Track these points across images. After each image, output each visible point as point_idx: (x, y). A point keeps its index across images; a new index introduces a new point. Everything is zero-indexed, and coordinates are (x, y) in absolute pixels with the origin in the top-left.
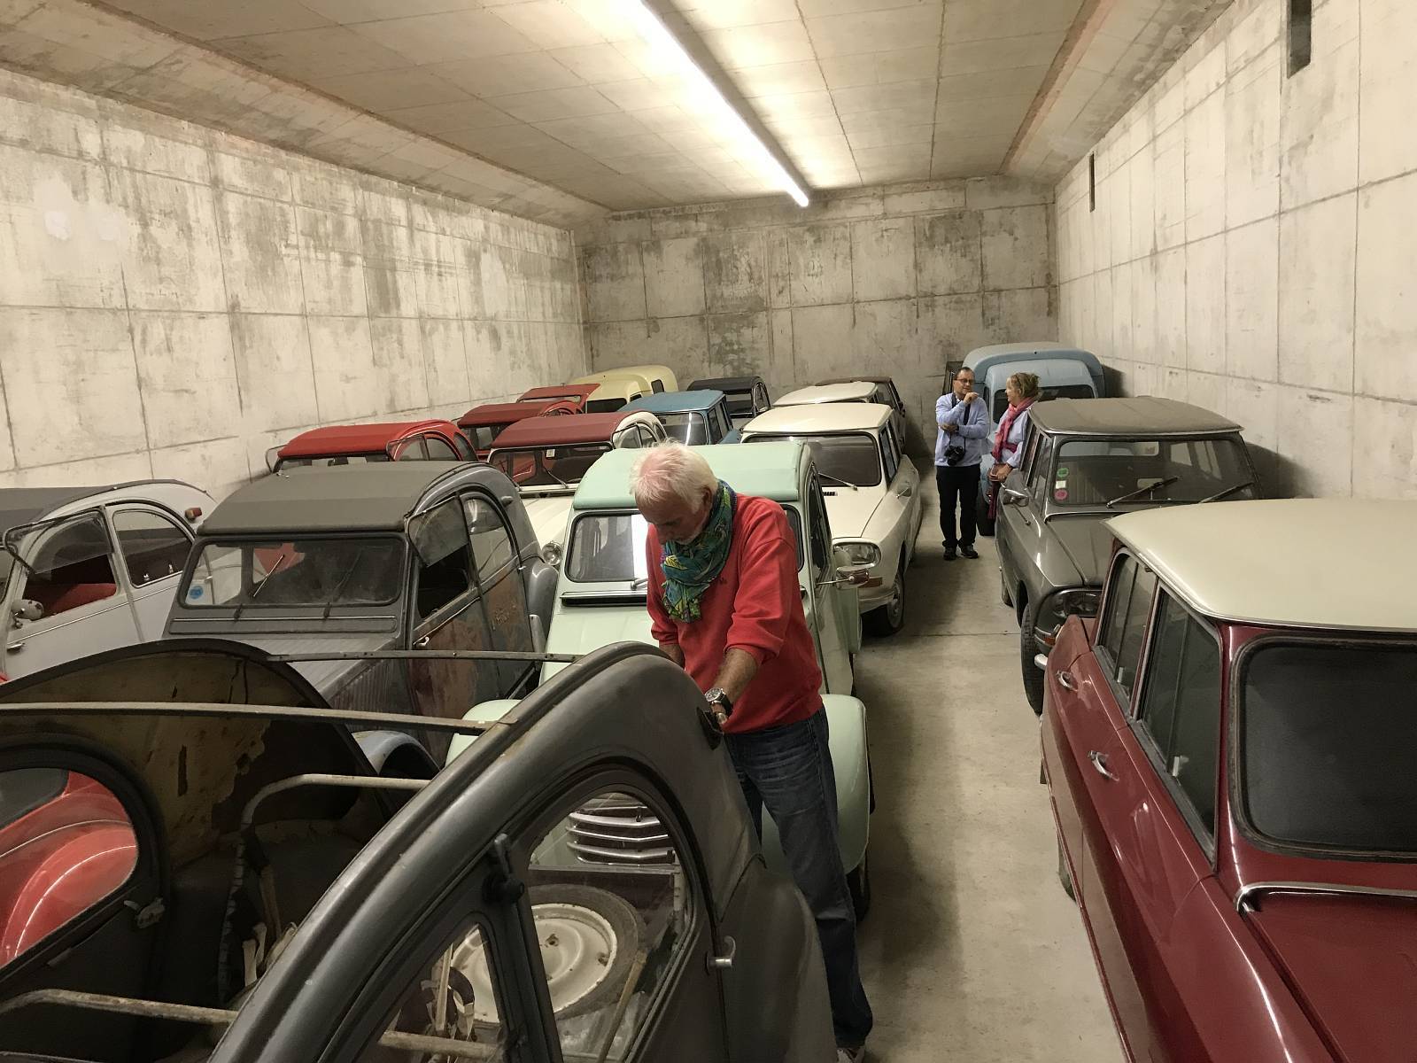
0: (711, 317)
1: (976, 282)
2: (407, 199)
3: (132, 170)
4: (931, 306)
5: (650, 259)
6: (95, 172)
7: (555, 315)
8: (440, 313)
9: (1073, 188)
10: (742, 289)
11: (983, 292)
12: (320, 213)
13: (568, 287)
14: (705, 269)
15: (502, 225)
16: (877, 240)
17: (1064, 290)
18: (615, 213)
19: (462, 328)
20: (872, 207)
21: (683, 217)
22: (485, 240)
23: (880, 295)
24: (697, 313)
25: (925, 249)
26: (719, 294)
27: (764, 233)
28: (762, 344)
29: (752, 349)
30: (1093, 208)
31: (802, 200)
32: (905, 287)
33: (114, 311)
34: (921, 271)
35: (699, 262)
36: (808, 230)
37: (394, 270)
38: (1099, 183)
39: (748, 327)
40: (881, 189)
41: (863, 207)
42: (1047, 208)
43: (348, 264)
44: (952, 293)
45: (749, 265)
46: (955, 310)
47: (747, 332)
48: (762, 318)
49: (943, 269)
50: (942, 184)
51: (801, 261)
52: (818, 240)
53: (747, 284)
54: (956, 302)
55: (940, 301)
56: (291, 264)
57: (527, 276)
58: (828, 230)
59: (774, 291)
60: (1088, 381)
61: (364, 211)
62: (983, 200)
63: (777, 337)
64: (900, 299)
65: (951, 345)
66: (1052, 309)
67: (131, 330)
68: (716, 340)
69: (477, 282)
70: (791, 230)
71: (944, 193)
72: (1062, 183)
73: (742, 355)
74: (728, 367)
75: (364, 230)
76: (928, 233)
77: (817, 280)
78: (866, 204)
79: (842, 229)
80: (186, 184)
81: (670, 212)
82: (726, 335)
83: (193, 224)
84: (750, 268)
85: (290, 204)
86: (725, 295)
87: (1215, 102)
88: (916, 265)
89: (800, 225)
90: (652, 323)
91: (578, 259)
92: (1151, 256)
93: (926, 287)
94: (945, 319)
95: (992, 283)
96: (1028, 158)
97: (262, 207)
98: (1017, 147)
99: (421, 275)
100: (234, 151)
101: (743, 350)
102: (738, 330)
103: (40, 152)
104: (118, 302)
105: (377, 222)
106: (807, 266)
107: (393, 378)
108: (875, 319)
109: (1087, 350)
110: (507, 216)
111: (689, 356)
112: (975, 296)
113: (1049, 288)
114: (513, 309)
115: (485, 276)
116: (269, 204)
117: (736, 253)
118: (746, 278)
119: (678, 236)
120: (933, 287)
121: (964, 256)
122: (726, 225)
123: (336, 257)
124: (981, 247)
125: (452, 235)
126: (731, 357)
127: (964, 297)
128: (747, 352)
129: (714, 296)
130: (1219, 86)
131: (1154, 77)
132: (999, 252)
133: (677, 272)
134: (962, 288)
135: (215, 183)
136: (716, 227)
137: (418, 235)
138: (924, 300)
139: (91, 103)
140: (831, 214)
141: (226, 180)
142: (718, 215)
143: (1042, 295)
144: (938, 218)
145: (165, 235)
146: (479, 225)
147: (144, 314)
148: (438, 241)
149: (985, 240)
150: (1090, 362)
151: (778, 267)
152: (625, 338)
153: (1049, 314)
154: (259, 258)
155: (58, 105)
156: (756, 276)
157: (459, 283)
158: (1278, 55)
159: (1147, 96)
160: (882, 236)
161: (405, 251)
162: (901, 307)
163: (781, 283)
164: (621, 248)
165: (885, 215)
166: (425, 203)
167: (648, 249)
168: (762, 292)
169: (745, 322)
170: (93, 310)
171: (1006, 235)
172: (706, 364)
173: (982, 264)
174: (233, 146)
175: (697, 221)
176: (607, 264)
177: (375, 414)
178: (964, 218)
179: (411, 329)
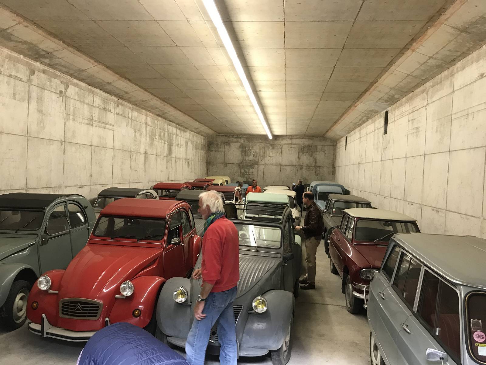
0: (242, 165)
1: (314, 164)
2: (176, 128)
3: (135, 121)
4: (301, 169)
5: (227, 147)
6: (130, 121)
7: (201, 160)
8: (179, 157)
9: (341, 143)
10: (251, 158)
11: (316, 166)
12: (162, 131)
13: (204, 152)
14: (242, 152)
15: (193, 135)
16: (289, 150)
17: (337, 169)
18: (219, 134)
19: (183, 161)
20: (288, 141)
21: (238, 138)
22: (189, 139)
23: (288, 164)
24: (238, 163)
25: (301, 154)
26: (244, 159)
27: (259, 144)
28: (255, 173)
29: (252, 174)
30: (346, 150)
31: (270, 137)
32: (295, 162)
33: (129, 151)
34: (299, 159)
35: (240, 150)
36: (271, 145)
37: (172, 146)
38: (348, 144)
39: (252, 168)
40: (291, 137)
41: (286, 141)
42: (334, 147)
43: (165, 143)
44: (307, 166)
45: (254, 152)
46: (308, 170)
47: (251, 170)
48: (256, 166)
49: (306, 159)
50: (307, 137)
51: (268, 152)
52: (273, 148)
53: (253, 157)
54: (308, 168)
55: (304, 168)
56: (155, 143)
57: (196, 149)
58: (276, 146)
59: (260, 159)
60: (342, 192)
61: (169, 131)
62: (317, 143)
63: (260, 172)
64: (293, 166)
65: (306, 180)
66: (334, 173)
67: (130, 156)
68: (243, 171)
69: (187, 150)
70: (266, 144)
71: (307, 140)
72: (339, 141)
73: (249, 176)
74: (245, 178)
75: (168, 135)
76: (302, 150)
77: (272, 158)
78: (286, 140)
79: (279, 146)
80: (142, 124)
81: (234, 136)
82: (246, 170)
83: (142, 133)
84: (254, 153)
85: (157, 128)
86: (246, 159)
87: (372, 134)
88: (298, 158)
89: (268, 143)
90: (225, 164)
91: (207, 145)
92: (358, 164)
93: (301, 163)
94: (305, 173)
95: (318, 164)
96: (330, 134)
97: (153, 129)
98: (328, 132)
99: (177, 147)
100: (150, 116)
101: (250, 174)
102: (249, 169)
103: (123, 117)
104: (129, 150)
105: (171, 133)
106: (269, 154)
107: (169, 172)
108: (286, 170)
109: (342, 185)
110: (194, 133)
111: (235, 175)
112: (313, 168)
113: (333, 168)
114: (193, 157)
115: (188, 148)
116: (153, 128)
117: (250, 149)
118: (253, 156)
119: (235, 142)
120: (302, 164)
121: (311, 156)
122: (249, 141)
123: (163, 141)
124: (316, 155)
125: (183, 137)
126: (246, 176)
127: (310, 167)
128: (251, 175)
129: (243, 159)
130: (373, 132)
131: (361, 124)
132: (320, 156)
133: (234, 152)
134: (310, 164)
135: (146, 123)
136: (246, 141)
137: (177, 137)
138: (300, 167)
139: (131, 106)
140: (277, 142)
141: (148, 123)
142: (247, 138)
143: (331, 169)
144: (305, 146)
145: (138, 135)
146: (188, 135)
147: (133, 152)
148: (181, 139)
149: (318, 153)
150: (342, 187)
151: (261, 153)
152: (217, 168)
153: (333, 174)
154: (151, 141)
155: (127, 107)
156: (255, 155)
157: (183, 149)
158: (382, 130)
159: (359, 128)
160: (290, 149)
161: (175, 141)
162: (294, 168)
163: (262, 158)
164: (219, 143)
165: (291, 144)
166: (179, 129)
167: (227, 145)
168: (257, 160)
169: (251, 167)
170: (126, 151)
171: (323, 152)
172: (239, 177)
173: (316, 160)
174: (150, 115)
175: (241, 139)
176: (215, 147)
177: (165, 181)
178: (312, 147)
179: (173, 160)
